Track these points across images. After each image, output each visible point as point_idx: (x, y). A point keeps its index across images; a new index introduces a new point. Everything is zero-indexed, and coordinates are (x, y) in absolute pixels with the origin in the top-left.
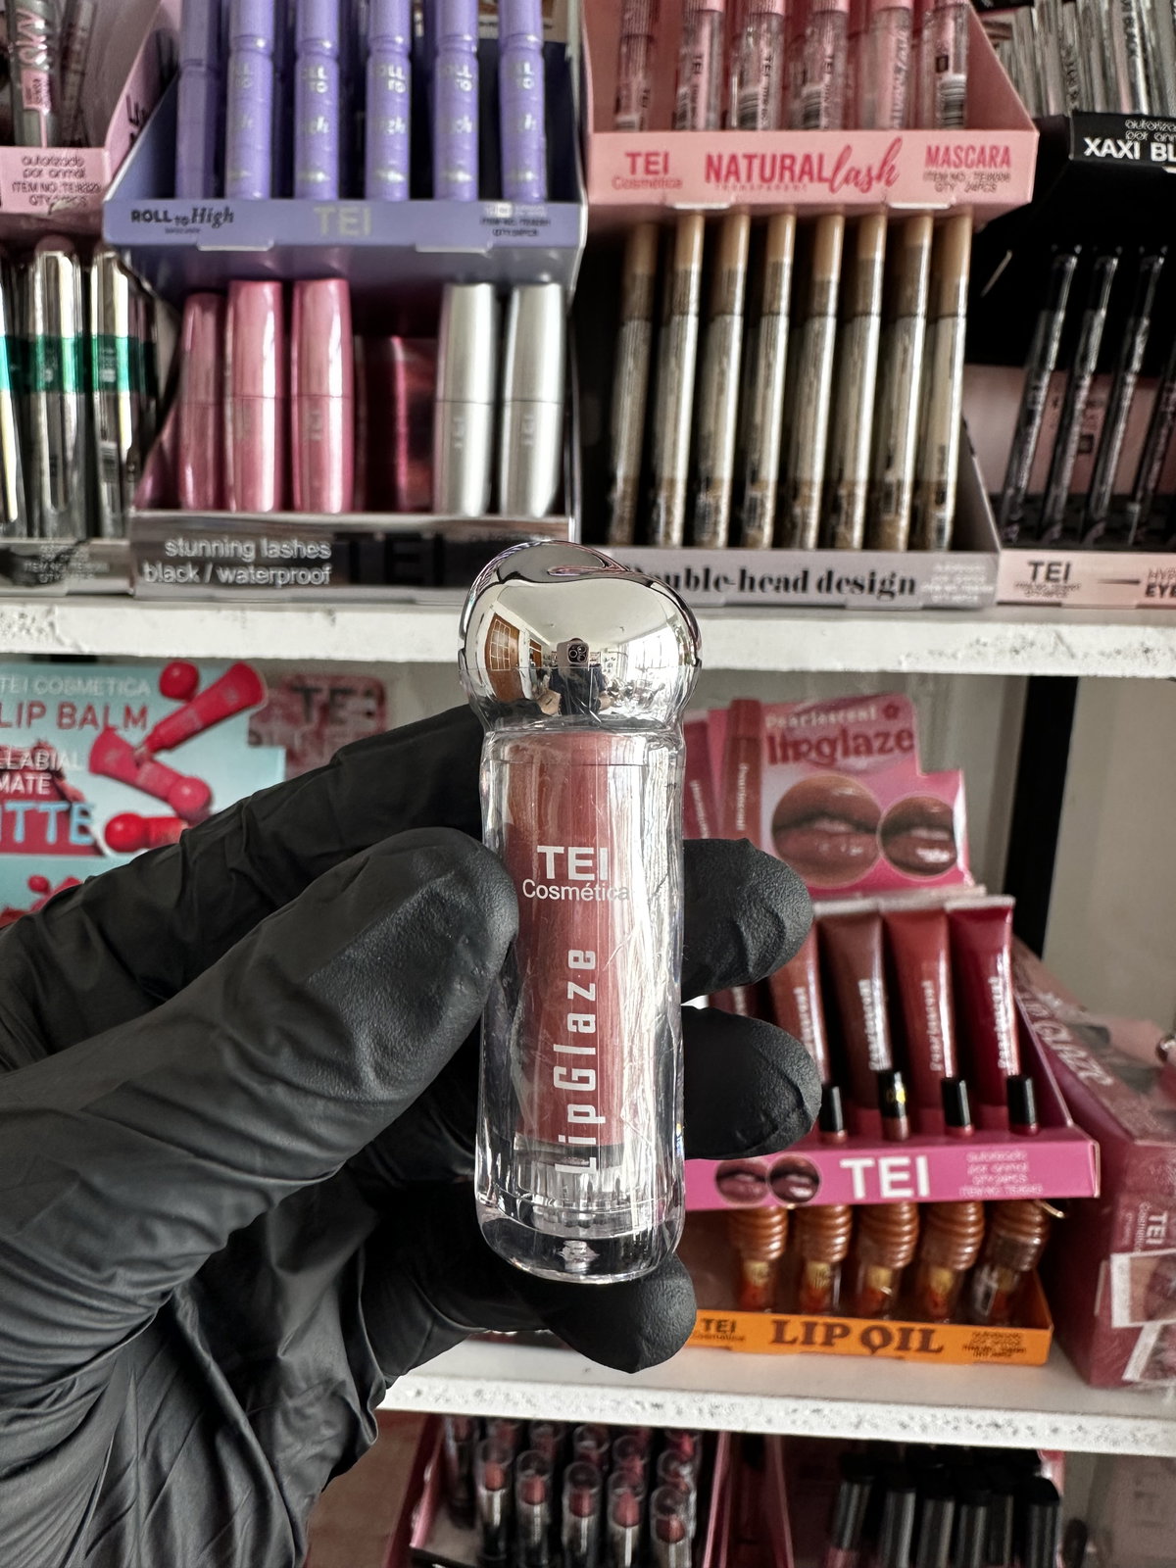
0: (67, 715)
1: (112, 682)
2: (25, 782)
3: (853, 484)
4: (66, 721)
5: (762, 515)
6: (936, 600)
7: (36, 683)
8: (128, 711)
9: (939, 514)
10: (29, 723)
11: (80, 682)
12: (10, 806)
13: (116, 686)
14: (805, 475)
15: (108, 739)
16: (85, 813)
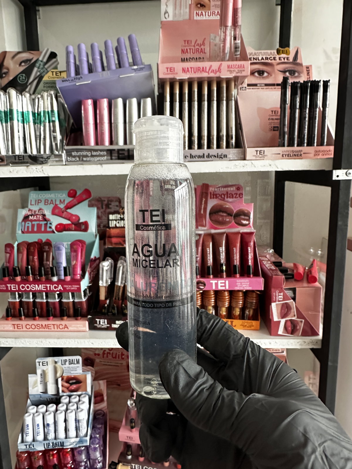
0: (46, 202)
1: (57, 194)
2: (37, 217)
3: (213, 136)
4: (46, 203)
5: (195, 143)
6: (231, 159)
7: (39, 196)
8: (60, 201)
9: (232, 141)
10: (38, 204)
11: (49, 195)
12: (33, 223)
13: (58, 195)
14: (203, 134)
15: (56, 207)
16: (51, 224)
